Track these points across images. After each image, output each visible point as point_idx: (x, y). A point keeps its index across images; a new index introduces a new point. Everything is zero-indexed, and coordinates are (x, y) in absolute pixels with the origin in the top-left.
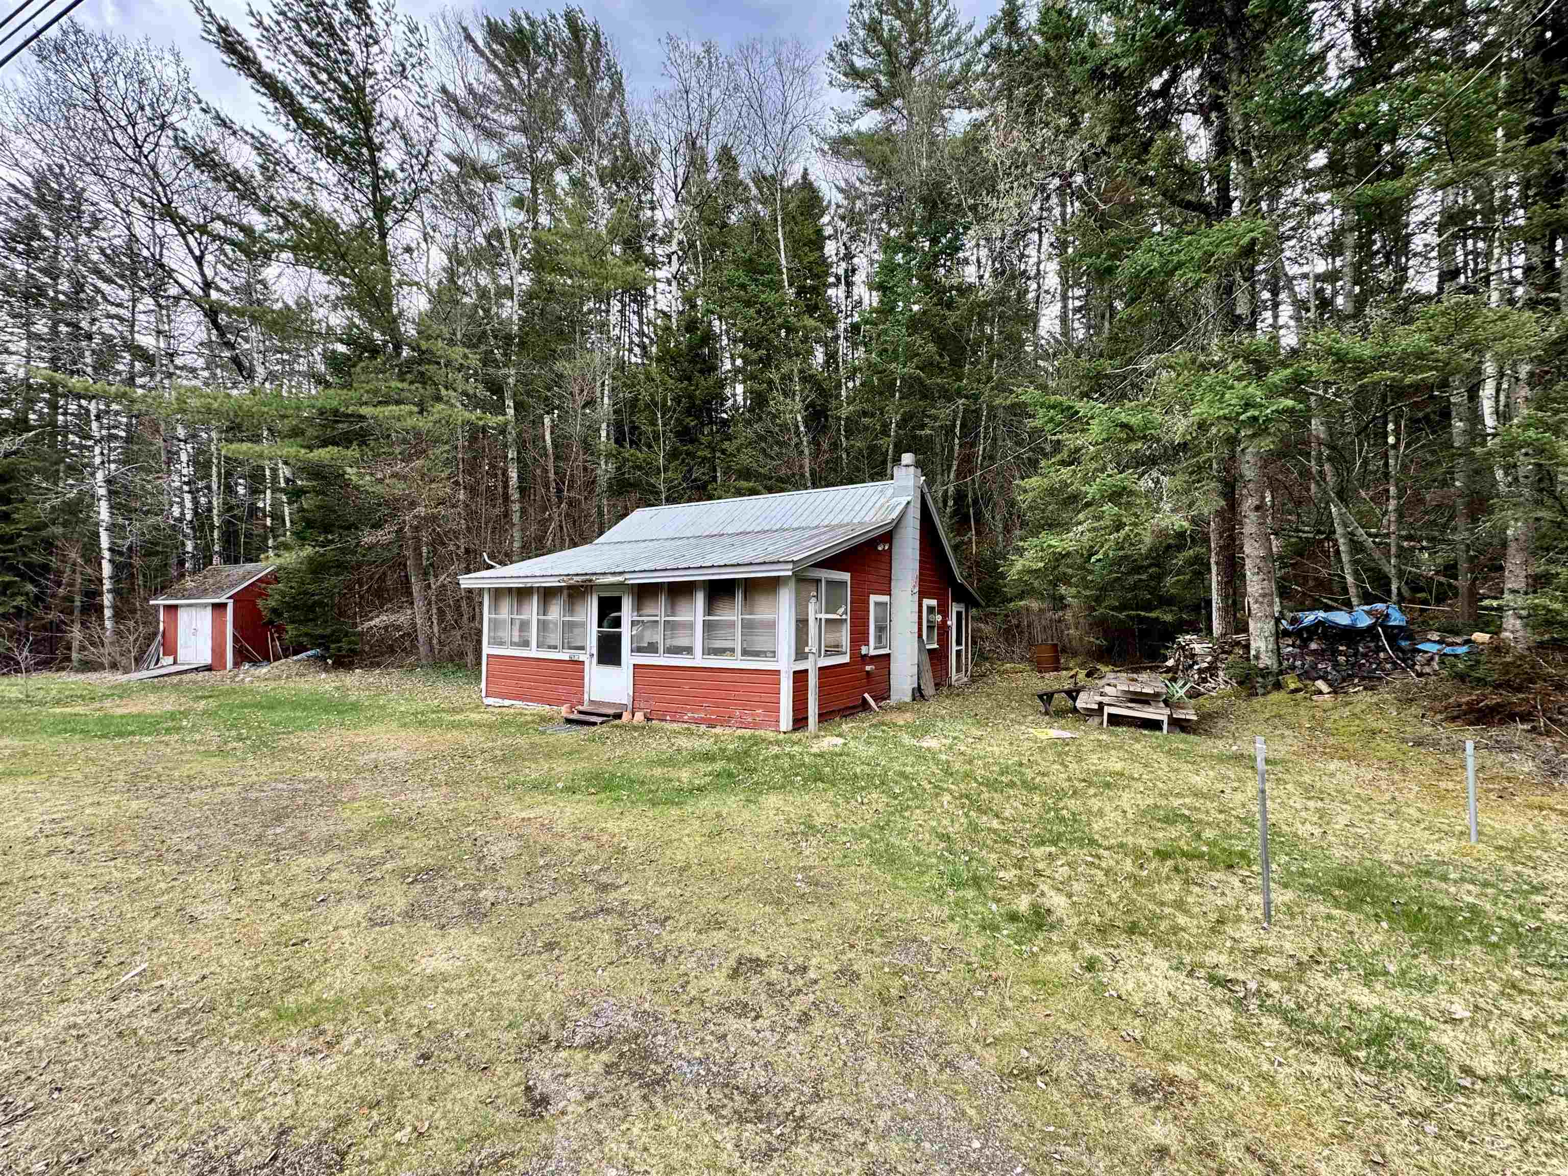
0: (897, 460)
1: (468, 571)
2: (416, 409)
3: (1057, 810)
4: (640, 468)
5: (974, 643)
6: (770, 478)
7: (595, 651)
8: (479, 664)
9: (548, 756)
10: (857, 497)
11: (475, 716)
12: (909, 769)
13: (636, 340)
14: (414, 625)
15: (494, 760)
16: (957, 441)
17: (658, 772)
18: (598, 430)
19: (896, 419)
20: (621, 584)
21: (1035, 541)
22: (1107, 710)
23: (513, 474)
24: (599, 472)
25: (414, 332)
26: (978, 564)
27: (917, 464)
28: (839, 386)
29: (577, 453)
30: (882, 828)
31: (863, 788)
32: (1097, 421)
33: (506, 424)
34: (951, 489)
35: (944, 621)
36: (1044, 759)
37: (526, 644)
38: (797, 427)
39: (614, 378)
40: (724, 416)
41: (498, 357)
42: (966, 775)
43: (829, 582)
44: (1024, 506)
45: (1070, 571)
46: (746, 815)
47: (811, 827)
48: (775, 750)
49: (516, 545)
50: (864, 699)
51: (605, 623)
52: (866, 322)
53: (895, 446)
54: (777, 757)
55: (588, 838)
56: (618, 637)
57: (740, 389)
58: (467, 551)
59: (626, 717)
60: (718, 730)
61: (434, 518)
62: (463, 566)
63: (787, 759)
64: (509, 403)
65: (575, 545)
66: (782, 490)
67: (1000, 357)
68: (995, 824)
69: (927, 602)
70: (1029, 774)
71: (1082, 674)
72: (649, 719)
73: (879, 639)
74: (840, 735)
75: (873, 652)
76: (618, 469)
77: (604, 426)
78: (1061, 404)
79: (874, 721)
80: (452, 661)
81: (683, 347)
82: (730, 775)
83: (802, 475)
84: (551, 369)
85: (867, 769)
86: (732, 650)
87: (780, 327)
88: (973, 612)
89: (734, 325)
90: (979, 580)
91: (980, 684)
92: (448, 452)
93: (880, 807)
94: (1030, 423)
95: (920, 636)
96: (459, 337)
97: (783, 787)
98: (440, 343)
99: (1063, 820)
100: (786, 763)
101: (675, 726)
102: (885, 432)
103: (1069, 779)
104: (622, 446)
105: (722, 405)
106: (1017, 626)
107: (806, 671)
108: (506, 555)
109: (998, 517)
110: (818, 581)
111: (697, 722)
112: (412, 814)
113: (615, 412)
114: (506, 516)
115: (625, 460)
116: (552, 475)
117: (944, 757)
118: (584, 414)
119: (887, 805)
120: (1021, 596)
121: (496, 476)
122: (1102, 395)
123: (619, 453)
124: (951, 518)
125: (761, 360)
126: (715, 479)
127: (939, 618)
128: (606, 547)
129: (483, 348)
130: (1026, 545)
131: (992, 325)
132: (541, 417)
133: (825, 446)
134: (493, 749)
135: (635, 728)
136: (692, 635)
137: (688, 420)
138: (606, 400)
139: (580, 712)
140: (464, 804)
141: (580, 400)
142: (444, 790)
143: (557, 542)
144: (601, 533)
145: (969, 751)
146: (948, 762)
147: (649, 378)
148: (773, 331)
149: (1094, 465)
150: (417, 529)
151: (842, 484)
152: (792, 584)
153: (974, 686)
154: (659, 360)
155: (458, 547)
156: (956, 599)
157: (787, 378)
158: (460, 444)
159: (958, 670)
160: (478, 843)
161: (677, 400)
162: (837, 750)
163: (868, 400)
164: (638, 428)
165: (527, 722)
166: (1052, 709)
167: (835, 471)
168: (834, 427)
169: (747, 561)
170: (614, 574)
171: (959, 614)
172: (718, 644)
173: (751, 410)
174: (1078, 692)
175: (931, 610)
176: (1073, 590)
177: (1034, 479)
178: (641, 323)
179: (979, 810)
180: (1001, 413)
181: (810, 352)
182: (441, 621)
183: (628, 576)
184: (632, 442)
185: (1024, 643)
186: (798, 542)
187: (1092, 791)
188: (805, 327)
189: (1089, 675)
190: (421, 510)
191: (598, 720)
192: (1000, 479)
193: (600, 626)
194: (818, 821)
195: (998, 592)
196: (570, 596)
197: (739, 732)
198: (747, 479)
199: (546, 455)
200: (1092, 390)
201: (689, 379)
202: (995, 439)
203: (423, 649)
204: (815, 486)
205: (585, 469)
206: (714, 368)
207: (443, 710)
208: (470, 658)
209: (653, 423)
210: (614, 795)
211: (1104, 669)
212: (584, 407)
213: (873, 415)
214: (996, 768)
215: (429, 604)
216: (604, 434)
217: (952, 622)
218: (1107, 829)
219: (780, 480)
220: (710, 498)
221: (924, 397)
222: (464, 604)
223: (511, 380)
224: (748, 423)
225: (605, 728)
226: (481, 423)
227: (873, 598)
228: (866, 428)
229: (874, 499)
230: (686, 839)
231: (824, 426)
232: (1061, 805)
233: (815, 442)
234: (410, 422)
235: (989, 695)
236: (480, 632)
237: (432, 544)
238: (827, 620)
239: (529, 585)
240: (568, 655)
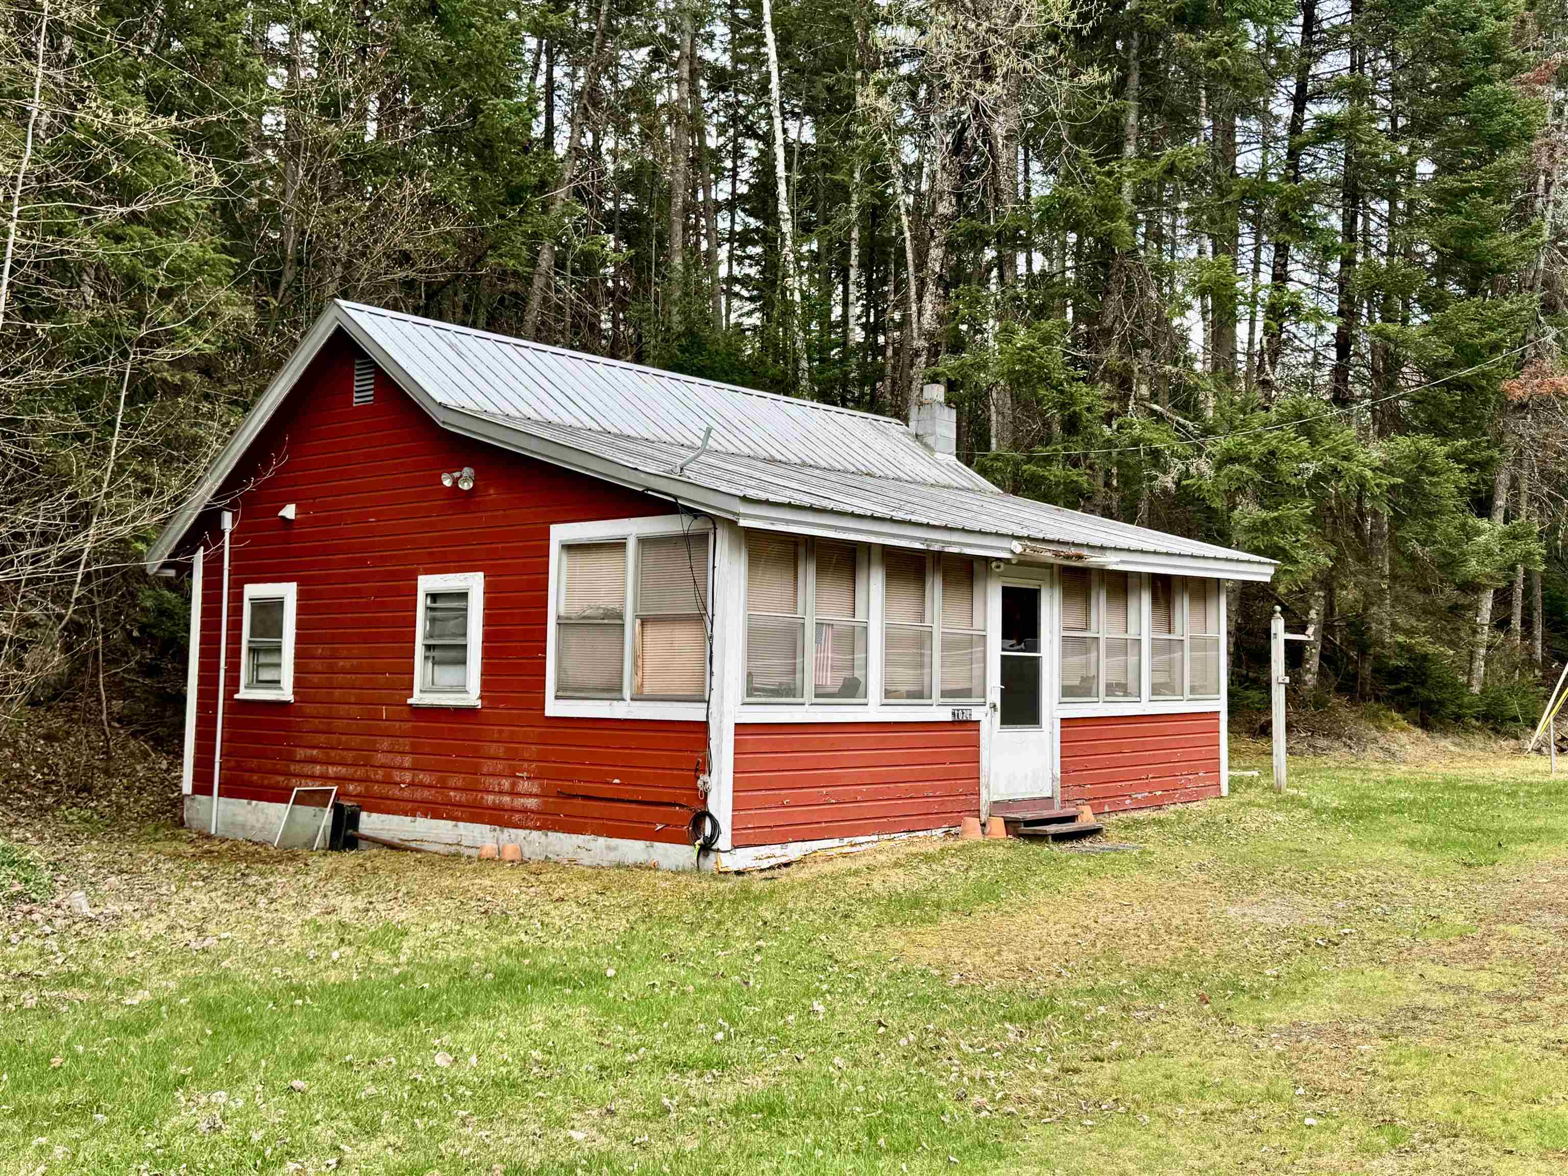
7: (997, 698)
56: (1035, 666)
111: (1140, 806)
239: (936, 547)
240: (949, 710)
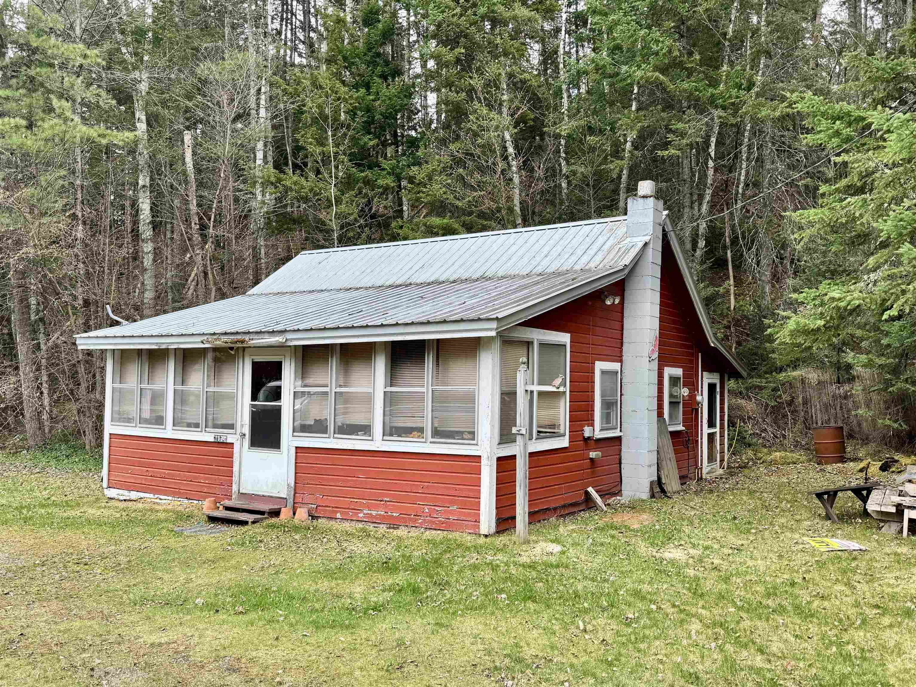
0: (632, 190)
1: (87, 328)
2: (24, 123)
3: (840, 645)
4: (306, 200)
5: (732, 424)
6: (470, 214)
7: (247, 430)
8: (100, 445)
9: (186, 564)
10: (579, 239)
11: (92, 512)
12: (646, 588)
13: (301, 35)
14: (19, 397)
15: (117, 567)
16: (711, 164)
17: (324, 585)
18: (253, 150)
19: (631, 136)
20: (281, 347)
21: (813, 292)
22: (908, 514)
23: (145, 206)
24: (253, 204)
25: (22, 26)
26: (737, 323)
27: (659, 195)
28: (558, 93)
29: (226, 179)
30: (610, 664)
31: (586, 611)
32: (893, 136)
33: (136, 142)
34: (703, 226)
35: (692, 396)
36: (823, 577)
37: (159, 421)
38: (505, 148)
39: (271, 85)
40: (413, 133)
41: (127, 57)
42: (721, 597)
43: (543, 345)
44: (798, 247)
45: (859, 333)
46: (436, 642)
47: (519, 660)
48: (474, 558)
49: (149, 295)
50: (587, 493)
51: (261, 395)
52: (594, 12)
53: (631, 170)
54: (475, 567)
55: (232, 670)
56: (278, 411)
57: (432, 98)
58: (87, 303)
59: (285, 514)
60: (402, 532)
61: (44, 261)
62: (81, 321)
63: (488, 571)
64: (140, 115)
65: (223, 296)
66: (484, 229)
67: (769, 55)
68: (759, 661)
69: (669, 371)
70: (804, 596)
71: (875, 468)
72: (313, 517)
73: (607, 417)
74: (556, 541)
75: (599, 434)
76: (279, 200)
77: (260, 145)
78: (849, 114)
79: (601, 523)
80: (67, 442)
81: (361, 44)
82: (415, 590)
83: (511, 210)
84: (193, 73)
85: (591, 586)
86: (421, 430)
87: (483, 18)
88: (731, 384)
89: (425, 16)
90: (739, 344)
91: (741, 477)
92: (63, 178)
93: (609, 636)
94: (809, 139)
95: (660, 414)
96: (78, 31)
97: (483, 607)
98: (53, 40)
99: (847, 657)
100: (487, 575)
101: (347, 526)
102: (617, 153)
103: (857, 605)
104: (283, 172)
105: (410, 119)
106: (790, 403)
107: (514, 457)
108: (137, 308)
109: (764, 262)
110: (528, 344)
111: (375, 521)
112: (14, 635)
113: (274, 127)
114: (135, 259)
115: (287, 189)
116: (193, 207)
117: (691, 572)
118: (234, 130)
119: (618, 633)
120: (795, 365)
121: (123, 208)
122: (903, 103)
123: (279, 180)
124: (702, 263)
125: (458, 61)
126: (400, 213)
127: (685, 392)
128: (263, 299)
129: (107, 46)
130: (801, 297)
131: (758, 14)
132: (180, 133)
133: (539, 173)
134: (115, 554)
135: (297, 529)
136: (371, 411)
137: (366, 139)
138: (263, 112)
139: (227, 508)
140: (77, 624)
141: (230, 112)
142: (54, 605)
143: (201, 290)
144: (257, 282)
145: (725, 565)
146: (697, 579)
147: (316, 85)
148: (475, 23)
149: (891, 193)
150: (23, 274)
151: (560, 220)
152: (497, 346)
153: (732, 481)
154: (329, 61)
155: (75, 298)
156: (708, 368)
157: (494, 83)
158: (79, 167)
159: (711, 459)
160: (96, 674)
161: (352, 113)
162: (553, 560)
163: (595, 112)
164: (303, 148)
165: (159, 521)
166: (835, 512)
167: (553, 204)
168: (551, 148)
169: (438, 318)
170: (273, 333)
171: (712, 387)
172: (401, 423)
173: (446, 126)
174: (869, 490)
175: (674, 381)
176: (863, 358)
177: (812, 211)
178: (306, 13)
179: (737, 641)
180: (768, 128)
181: (522, 52)
182: (52, 391)
183: (290, 336)
184: (296, 167)
185: (799, 426)
186: (500, 295)
187: (886, 621)
188: (515, 18)
189: (884, 468)
190: (29, 251)
191: (250, 518)
192: (767, 213)
193: (254, 397)
194: (528, 653)
195: (764, 358)
196: (216, 360)
197: (429, 534)
198: (441, 215)
199: (186, 182)
200: (890, 97)
201: (368, 86)
202: (760, 160)
203: (30, 426)
204: (526, 223)
205: (236, 200)
206: (398, 72)
207: (55, 504)
208: (89, 439)
209: (321, 142)
210: (267, 615)
211: (904, 460)
212: (235, 120)
213: (601, 132)
214: (760, 588)
215: (38, 369)
216: (260, 155)
217: (703, 398)
218: (907, 671)
219: (482, 215)
220: (394, 238)
221: (668, 107)
222: (81, 369)
223: (144, 87)
224: (443, 142)
225: (258, 529)
226: (104, 142)
227: (600, 366)
228: (592, 149)
229: (601, 240)
230: (357, 673)
231: (540, 147)
232: (846, 637)
233: (526, 166)
234: (16, 140)
235: (751, 493)
236: (101, 406)
237: (43, 293)
238: (540, 393)
239: (164, 347)
240: (213, 435)
